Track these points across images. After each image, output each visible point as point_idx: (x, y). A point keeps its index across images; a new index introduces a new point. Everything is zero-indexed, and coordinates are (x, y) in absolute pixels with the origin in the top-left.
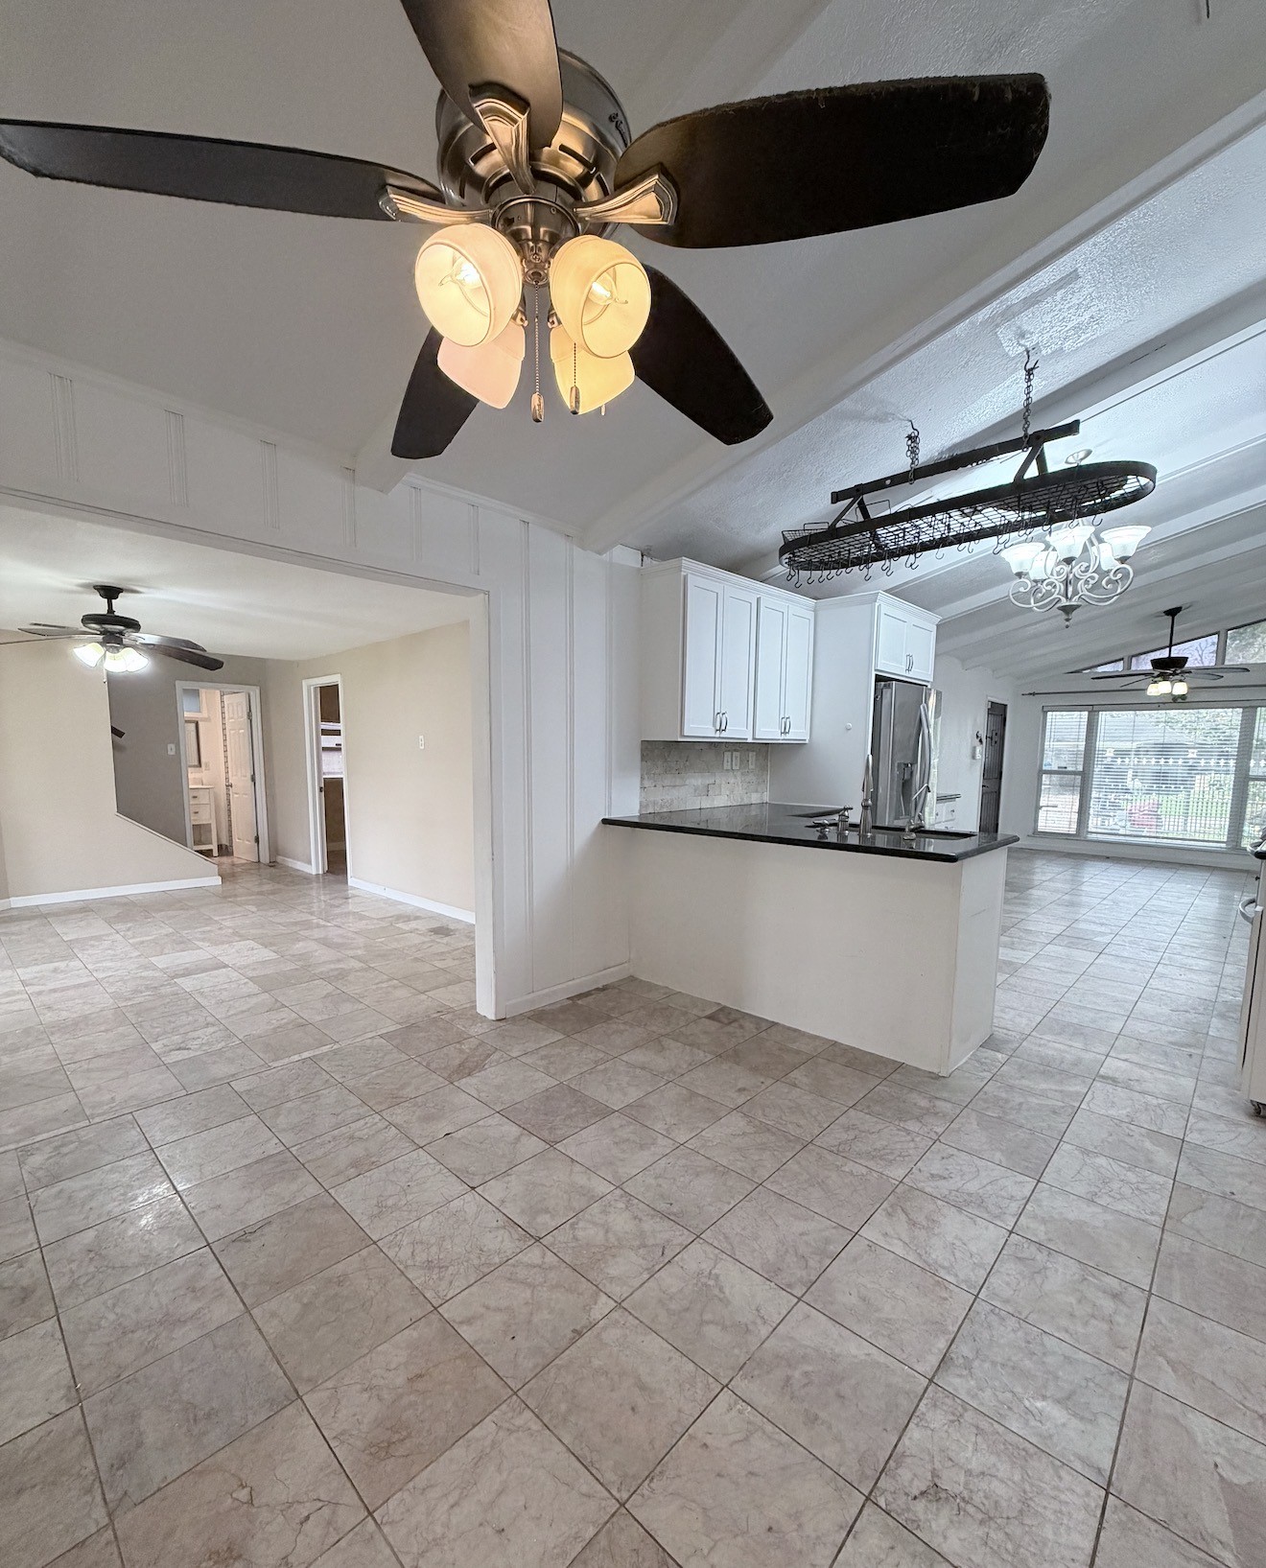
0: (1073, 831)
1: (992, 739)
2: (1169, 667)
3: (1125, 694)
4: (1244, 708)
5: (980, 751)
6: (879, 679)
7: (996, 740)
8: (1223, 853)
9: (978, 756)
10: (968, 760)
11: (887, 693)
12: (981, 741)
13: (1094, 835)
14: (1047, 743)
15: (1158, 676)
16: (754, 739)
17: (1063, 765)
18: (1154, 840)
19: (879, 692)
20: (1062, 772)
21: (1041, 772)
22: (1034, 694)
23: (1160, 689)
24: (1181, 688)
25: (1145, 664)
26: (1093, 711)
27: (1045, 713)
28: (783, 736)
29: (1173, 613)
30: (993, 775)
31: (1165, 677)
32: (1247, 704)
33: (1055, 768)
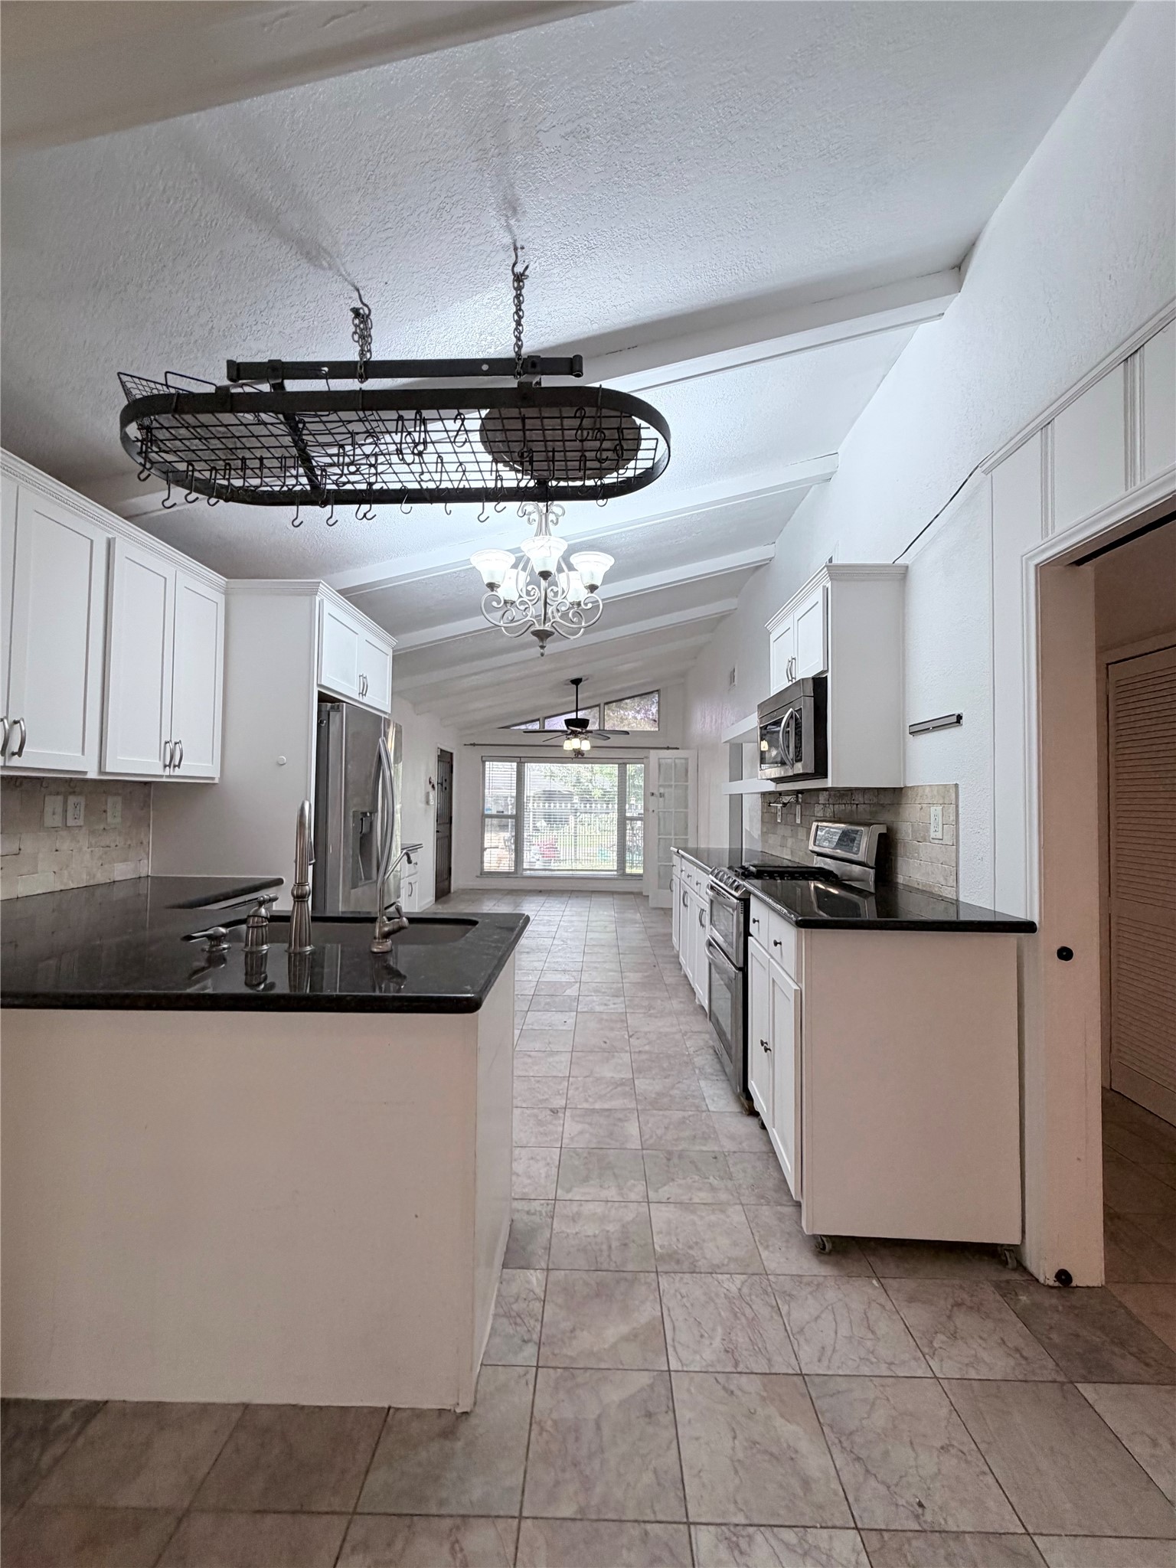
0: (512, 869)
1: (442, 785)
2: (577, 726)
3: (546, 750)
4: (619, 764)
5: (433, 796)
6: (323, 698)
7: (445, 785)
8: (617, 879)
9: (432, 802)
10: (422, 805)
11: (335, 717)
12: (433, 786)
13: (528, 872)
14: (486, 791)
15: (570, 734)
16: (101, 772)
17: (501, 809)
18: (571, 872)
19: (324, 716)
20: (500, 816)
21: (484, 816)
22: (474, 745)
23: (571, 744)
24: (585, 745)
25: (559, 723)
26: (521, 762)
27: (484, 762)
28: (167, 772)
29: (576, 682)
30: (445, 820)
31: (575, 734)
32: (620, 761)
33: (494, 812)
